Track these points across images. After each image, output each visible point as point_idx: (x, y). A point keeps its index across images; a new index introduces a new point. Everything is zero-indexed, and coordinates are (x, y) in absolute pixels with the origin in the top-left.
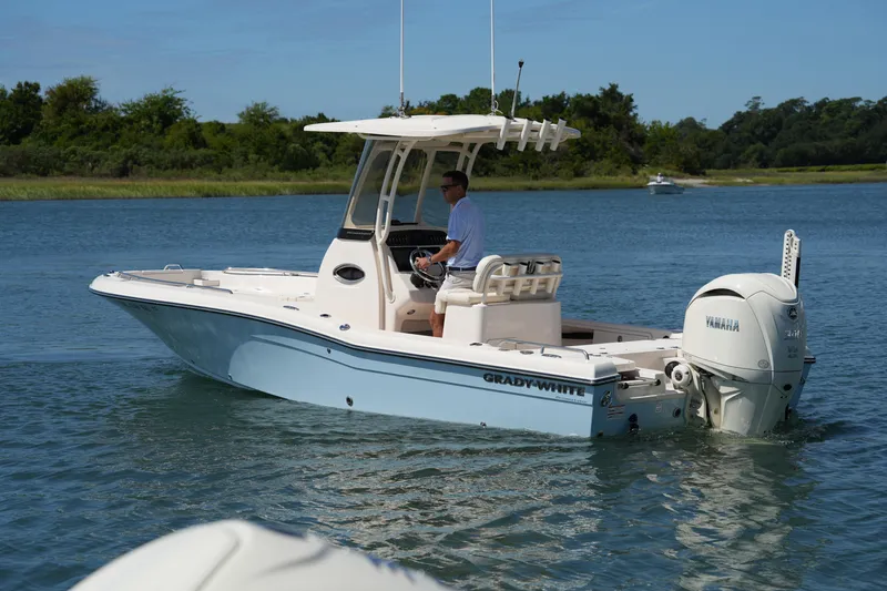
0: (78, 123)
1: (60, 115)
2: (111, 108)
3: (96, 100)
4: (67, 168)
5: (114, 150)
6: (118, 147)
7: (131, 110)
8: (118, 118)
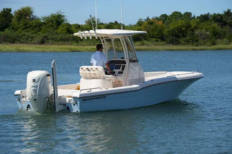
0: (26, 24)
1: (19, 21)
2: (38, 18)
3: (33, 15)
4: (22, 41)
6: (40, 33)
7: (45, 19)
8: (41, 22)
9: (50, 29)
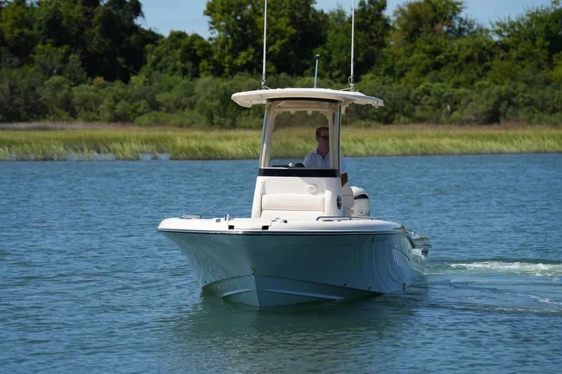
0: (435, 53)
1: (412, 41)
2: (481, 30)
3: (461, 20)
4: (418, 113)
5: (482, 87)
6: (487, 83)
7: (508, 31)
8: (489, 43)
9: (523, 67)
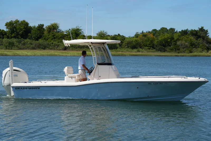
1: (49, 33)
2: (63, 32)
3: (59, 29)
7: (68, 32)
8: (64, 34)
